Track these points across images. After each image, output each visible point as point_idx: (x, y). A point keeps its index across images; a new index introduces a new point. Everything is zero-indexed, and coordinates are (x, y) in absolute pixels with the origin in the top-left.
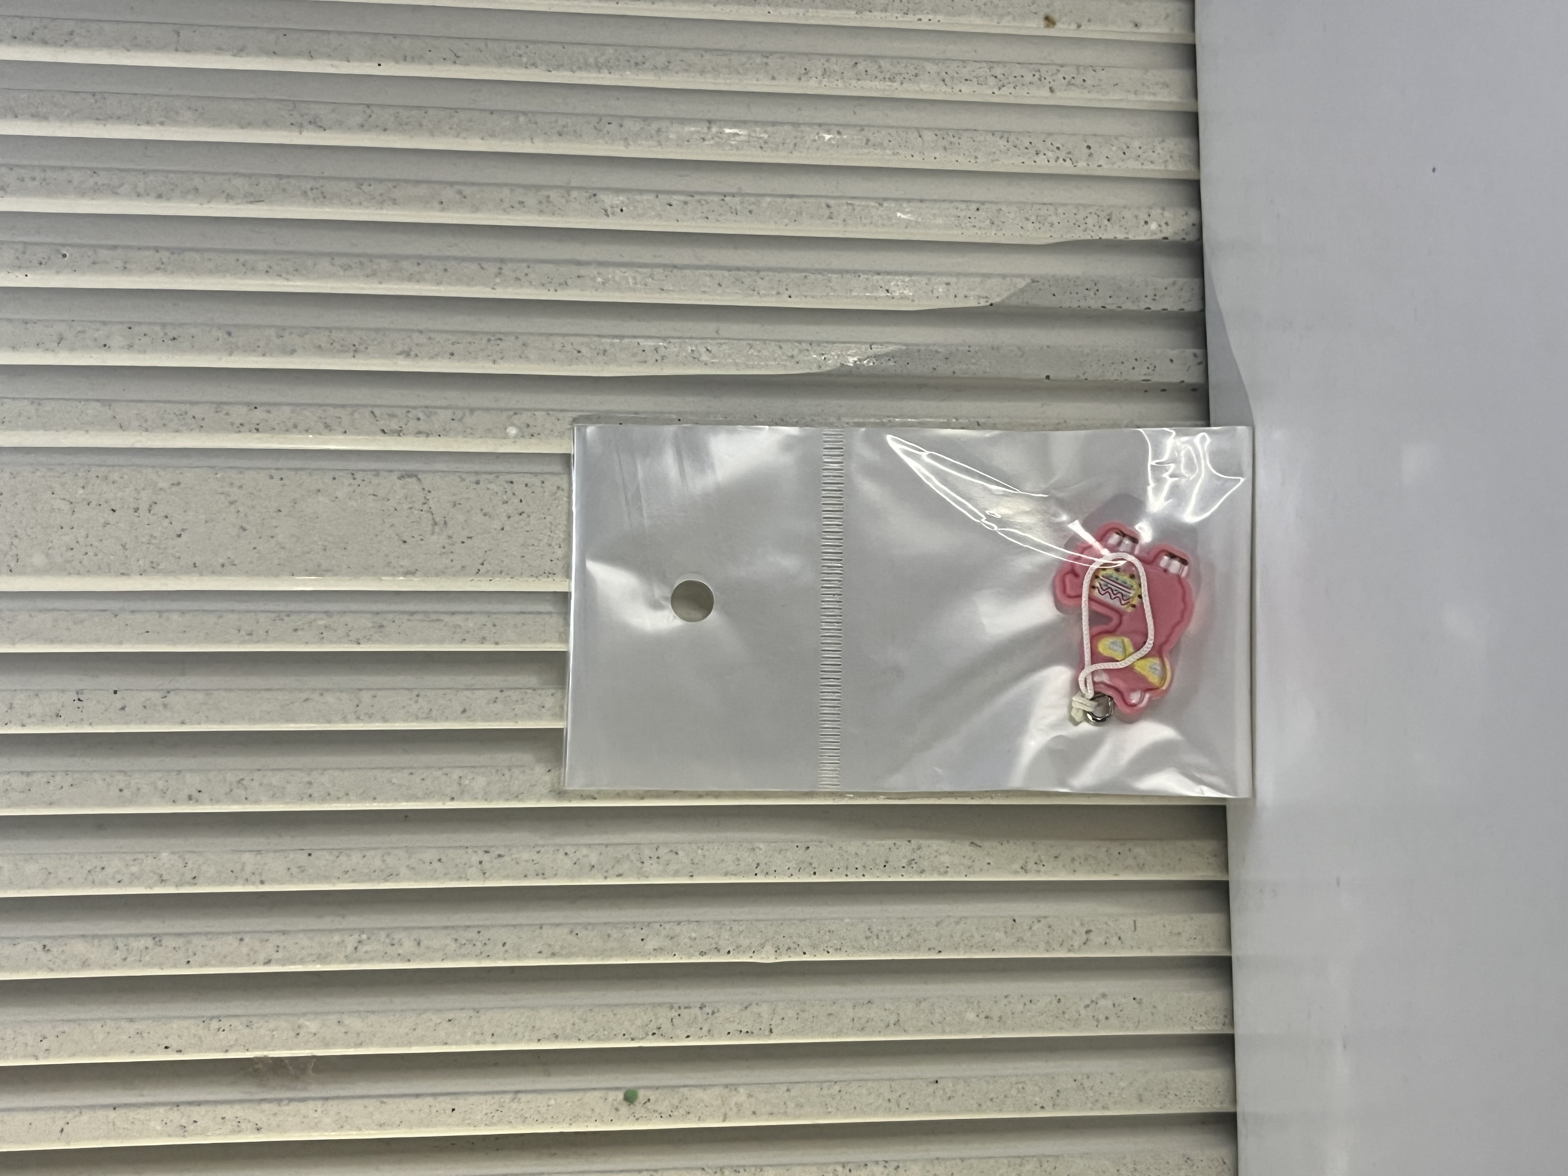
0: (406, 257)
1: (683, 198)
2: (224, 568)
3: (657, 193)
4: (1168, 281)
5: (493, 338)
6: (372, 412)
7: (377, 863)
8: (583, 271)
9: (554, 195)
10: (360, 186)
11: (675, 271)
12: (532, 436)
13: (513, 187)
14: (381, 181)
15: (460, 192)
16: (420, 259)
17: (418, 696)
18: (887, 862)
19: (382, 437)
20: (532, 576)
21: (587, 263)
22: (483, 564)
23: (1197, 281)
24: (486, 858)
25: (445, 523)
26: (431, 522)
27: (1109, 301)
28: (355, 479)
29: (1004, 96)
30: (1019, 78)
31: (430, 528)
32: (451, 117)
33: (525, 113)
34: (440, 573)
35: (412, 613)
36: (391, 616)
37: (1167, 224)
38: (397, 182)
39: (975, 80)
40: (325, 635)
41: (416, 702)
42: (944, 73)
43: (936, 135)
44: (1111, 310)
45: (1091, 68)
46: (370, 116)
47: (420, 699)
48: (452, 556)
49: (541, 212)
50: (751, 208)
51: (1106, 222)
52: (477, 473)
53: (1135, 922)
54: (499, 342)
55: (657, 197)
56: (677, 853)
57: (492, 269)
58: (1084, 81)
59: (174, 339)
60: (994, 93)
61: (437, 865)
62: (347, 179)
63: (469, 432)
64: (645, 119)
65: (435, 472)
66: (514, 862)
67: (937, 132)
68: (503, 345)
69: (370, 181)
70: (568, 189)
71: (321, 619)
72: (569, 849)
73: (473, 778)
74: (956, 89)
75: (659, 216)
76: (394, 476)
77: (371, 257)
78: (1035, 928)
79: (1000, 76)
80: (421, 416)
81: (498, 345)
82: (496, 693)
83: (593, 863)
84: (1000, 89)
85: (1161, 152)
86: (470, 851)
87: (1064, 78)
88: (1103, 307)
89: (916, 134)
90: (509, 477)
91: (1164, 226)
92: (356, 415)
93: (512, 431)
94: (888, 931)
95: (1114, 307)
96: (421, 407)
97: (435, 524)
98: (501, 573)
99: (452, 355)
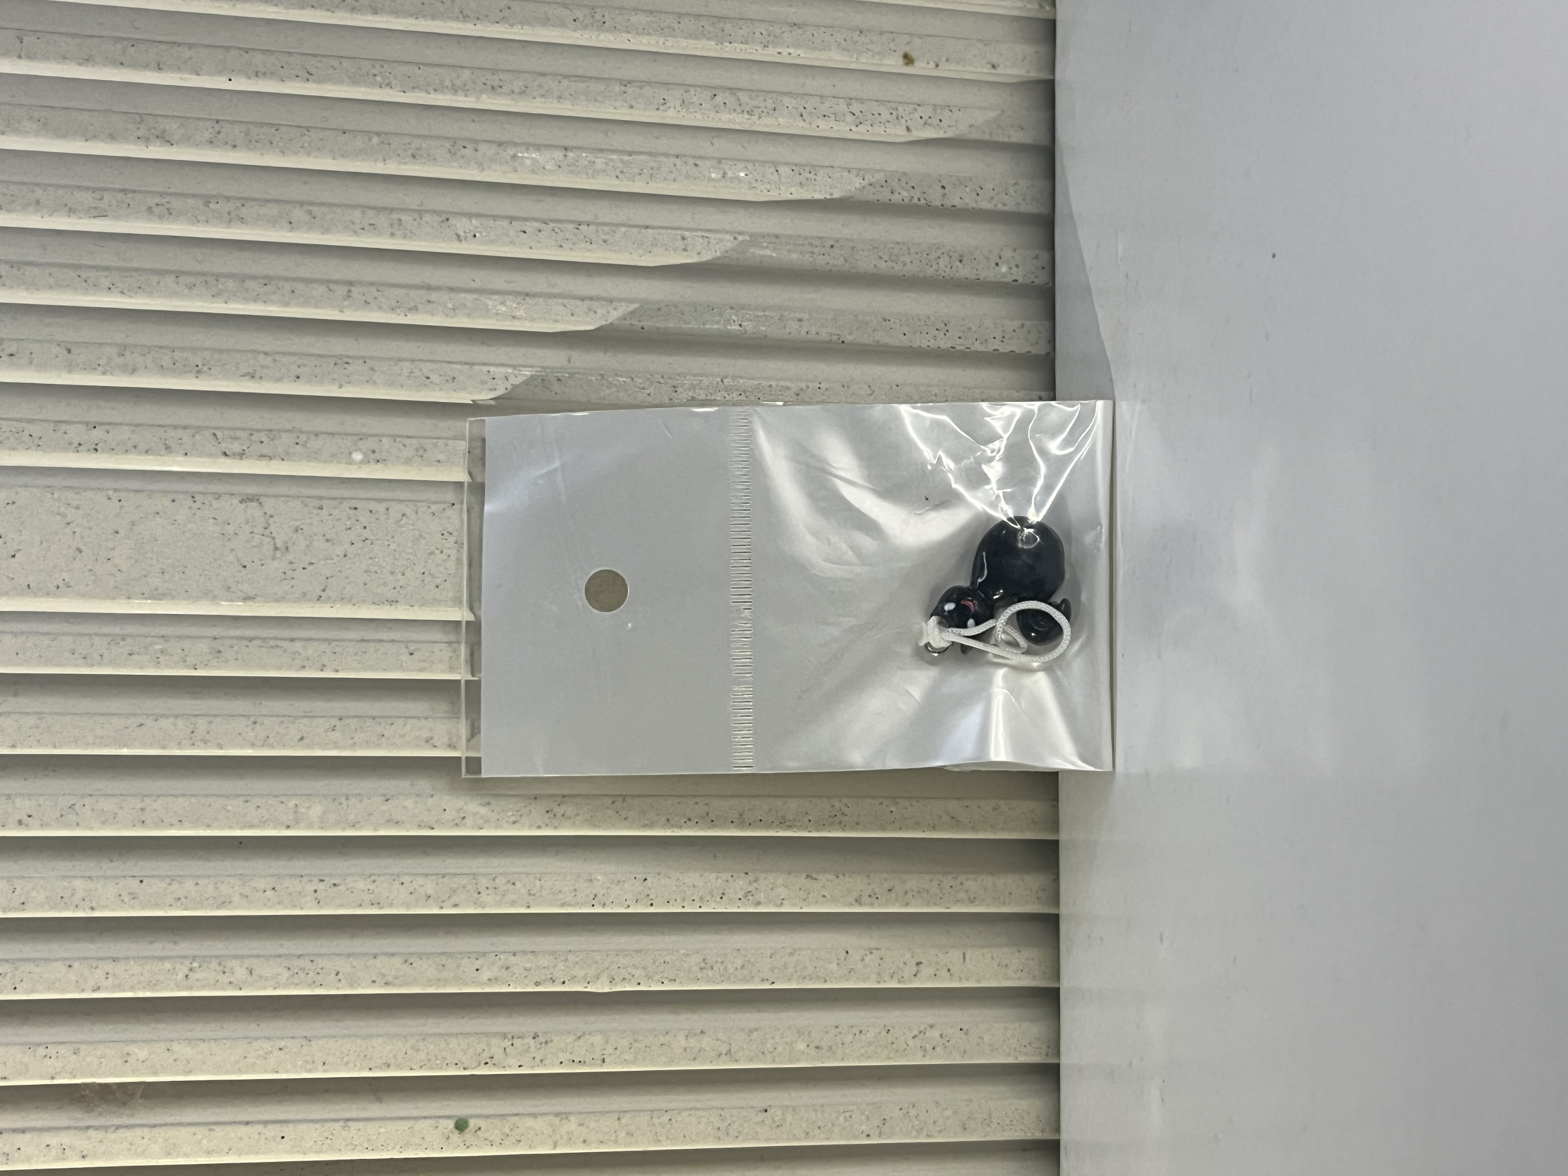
0: (254, 277)
1: (537, 225)
2: (58, 590)
3: (512, 219)
4: (1016, 324)
5: (339, 361)
6: (214, 435)
7: (210, 890)
8: (434, 296)
9: (405, 217)
10: (207, 204)
11: (528, 299)
12: (378, 461)
13: (364, 208)
14: (228, 199)
15: (310, 213)
16: (267, 280)
17: (255, 723)
18: (723, 894)
19: (223, 460)
20: (374, 603)
21: (438, 289)
22: (324, 590)
23: (1047, 323)
24: (321, 886)
25: (287, 549)
26: (272, 547)
27: (959, 341)
28: (195, 502)
29: (861, 132)
30: (876, 115)
31: (271, 553)
32: (303, 135)
33: (378, 134)
34: (280, 599)
35: (251, 640)
36: (228, 642)
37: (1017, 266)
38: (244, 201)
39: (833, 117)
40: (161, 659)
41: (253, 729)
42: (801, 109)
43: (793, 170)
44: (960, 351)
45: (947, 108)
46: (219, 133)
47: (257, 726)
48: (292, 582)
49: (392, 235)
50: (605, 237)
51: (958, 264)
52: (320, 498)
53: (964, 954)
54: (346, 366)
55: (511, 223)
56: (514, 884)
57: (342, 290)
58: (941, 121)
59: (12, 355)
60: (851, 130)
61: (270, 893)
62: (194, 196)
63: (314, 456)
64: (500, 144)
65: (277, 496)
66: (349, 892)
67: (794, 168)
68: (350, 368)
69: (217, 198)
70: (421, 213)
71: (157, 643)
72: (406, 879)
73: (310, 807)
74: (814, 126)
75: (512, 243)
76: (235, 501)
77: (217, 277)
78: (868, 959)
79: (858, 113)
80: (264, 439)
81: (345, 369)
82: (334, 721)
83: (429, 892)
84: (857, 126)
85: (1013, 194)
86: (305, 879)
87: (921, 118)
88: (952, 347)
89: (773, 170)
90: (354, 504)
91: (1014, 268)
92: (198, 437)
93: (358, 456)
94: (722, 962)
95: (963, 348)
96: (264, 430)
97: (276, 549)
98: (343, 599)
99: (298, 377)
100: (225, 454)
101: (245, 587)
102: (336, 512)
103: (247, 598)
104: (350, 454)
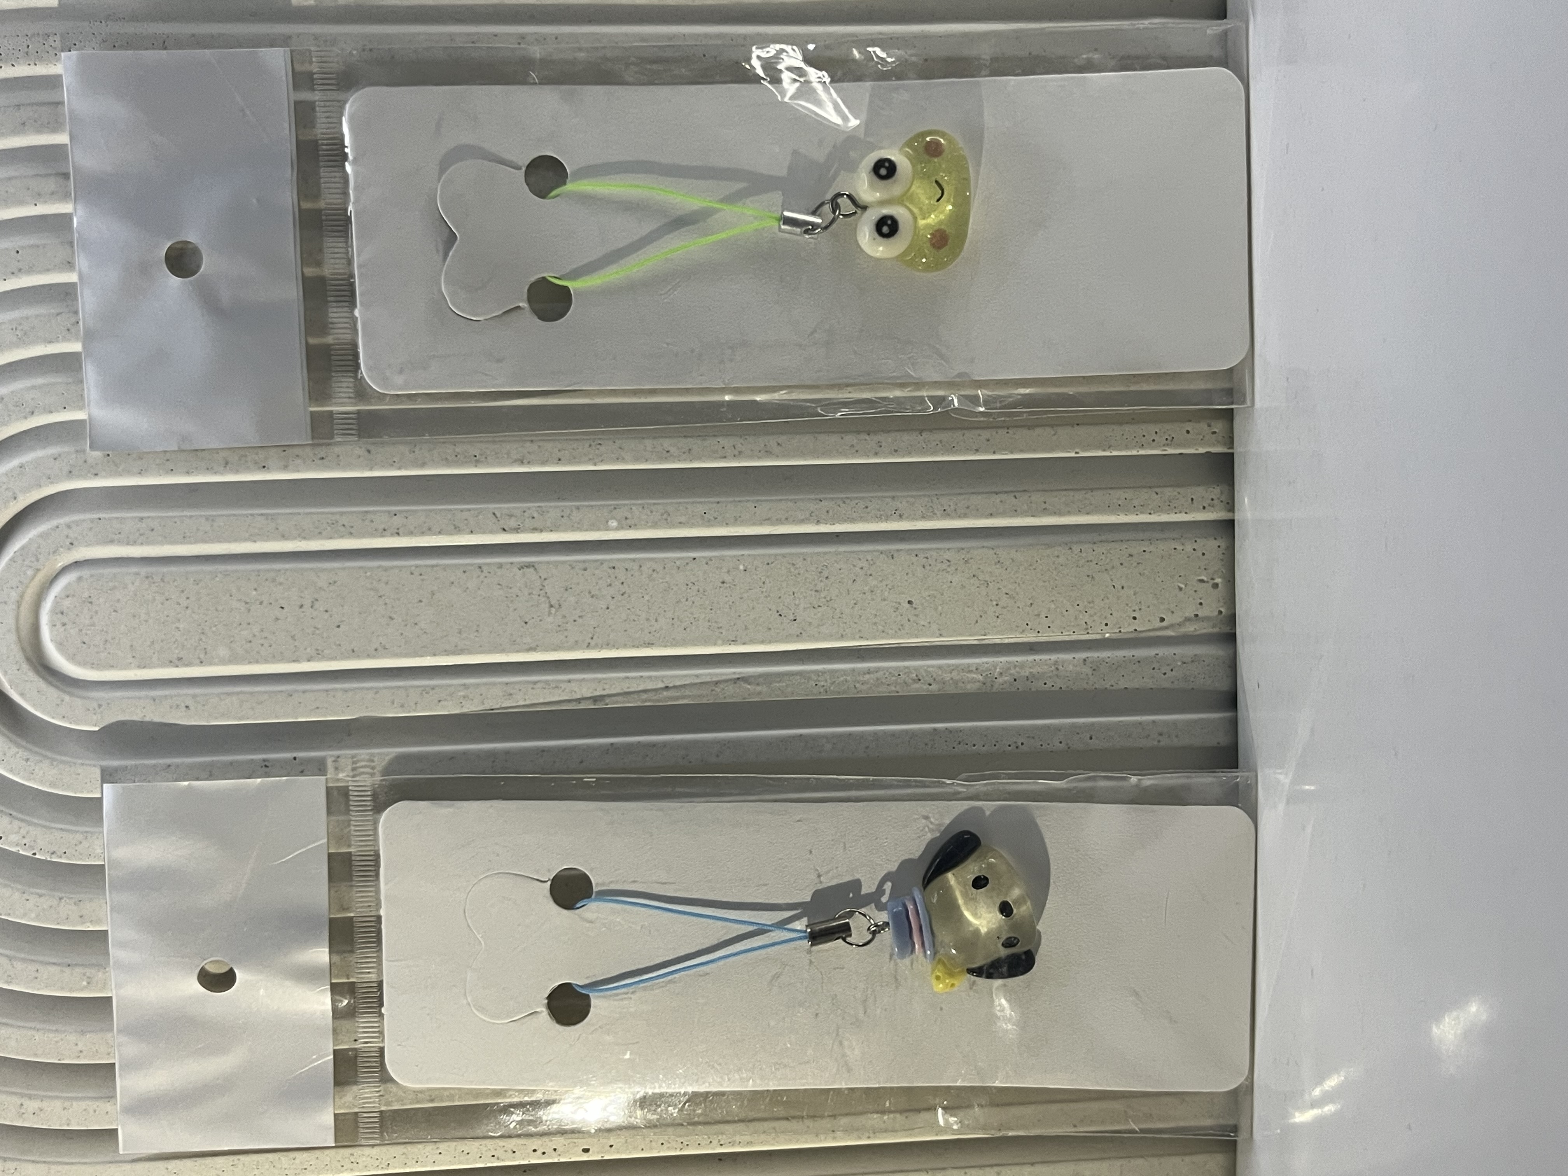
2: (375, 654)
12: (630, 524)
19: (502, 533)
22: (592, 638)
25: (560, 605)
26: (547, 605)
28: (482, 572)
31: (547, 610)
34: (556, 648)
36: (517, 687)
40: (464, 703)
48: (566, 633)
52: (584, 563)
54: (598, 446)
65: (549, 563)
76: (515, 570)
80: (535, 515)
93: (614, 524)
97: (551, 606)
98: (608, 645)
99: (560, 460)
100: (504, 530)
101: (528, 640)
102: (597, 572)
103: (530, 649)
104: (607, 522)
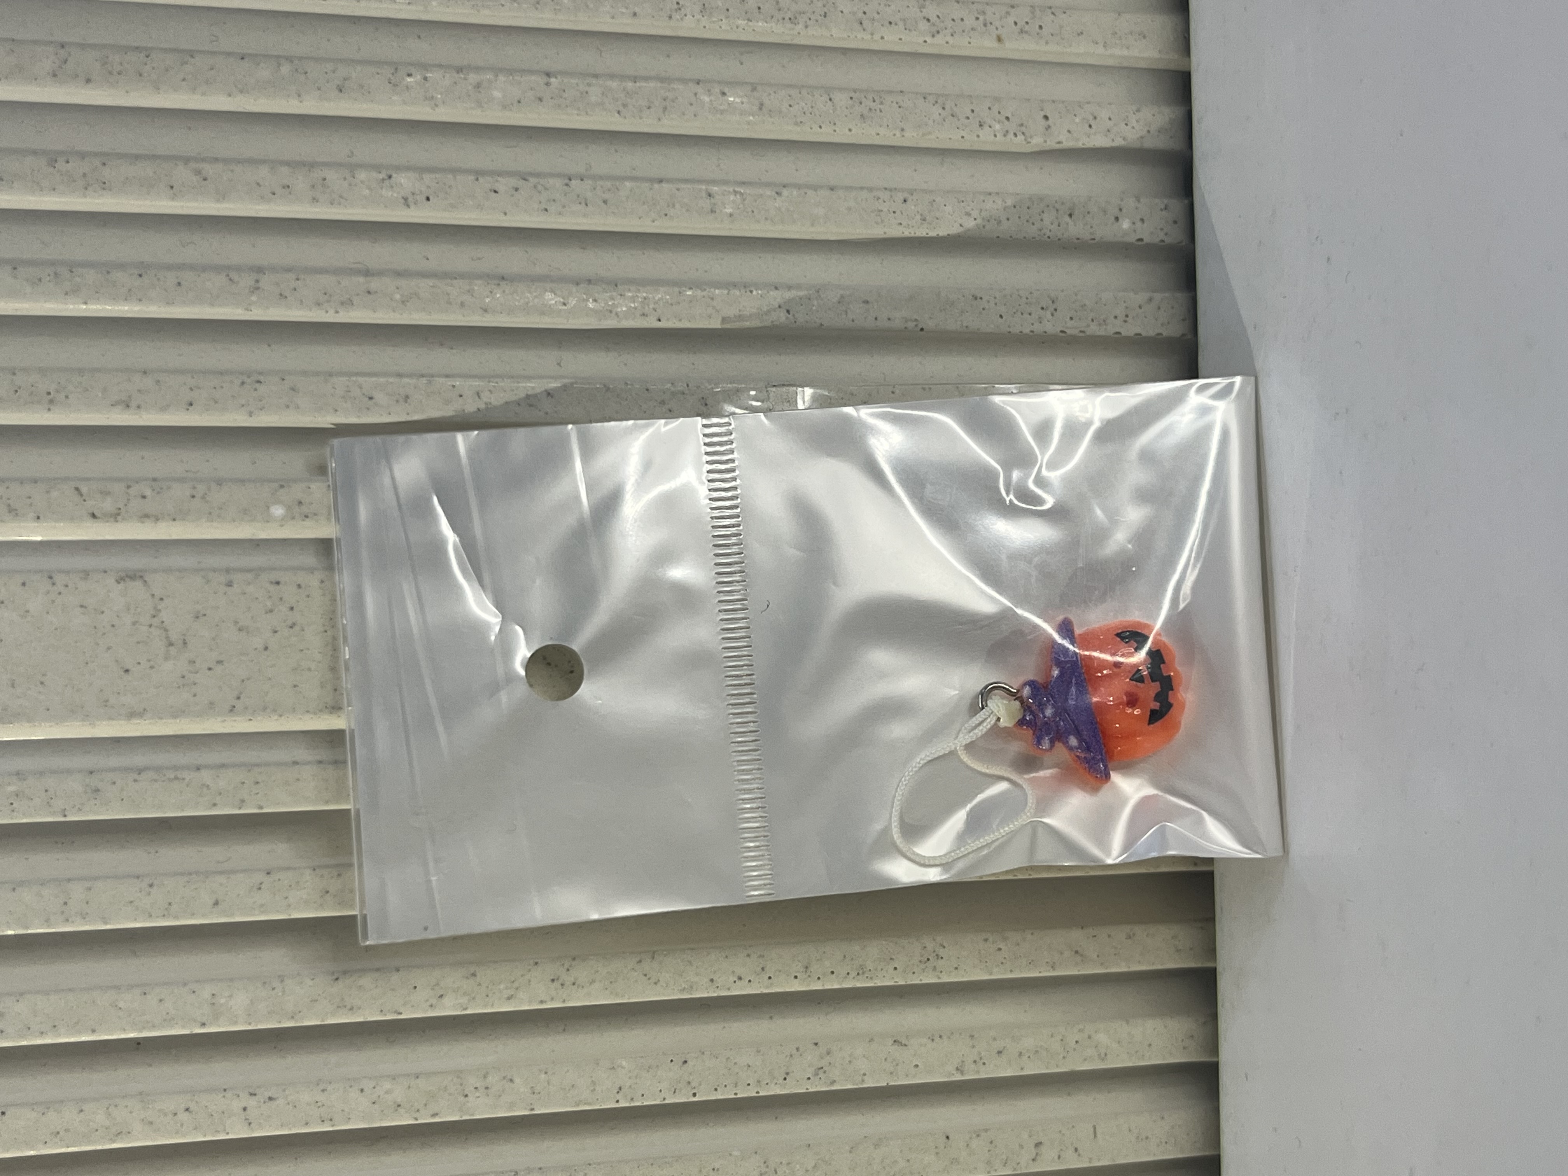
0: (122, 266)
1: (513, 182)
3: (478, 174)
4: (1141, 297)
5: (248, 381)
6: (77, 489)
7: (100, 1118)
8: (375, 284)
9: (331, 175)
10: (52, 162)
11: (503, 283)
12: (307, 517)
13: (274, 164)
14: (83, 155)
15: (198, 172)
16: (142, 269)
17: (151, 886)
18: (787, 1074)
19: (90, 523)
20: (308, 712)
21: (380, 273)
22: (238, 698)
23: (1182, 297)
24: (252, 1102)
25: (185, 643)
26: (164, 642)
27: (1070, 323)
28: (54, 584)
29: (939, 44)
30: (958, 21)
31: (163, 650)
32: (185, 63)
33: (289, 59)
34: (177, 713)
35: (140, 771)
36: (109, 776)
37: (1142, 220)
38: (105, 158)
39: (901, 24)
40: (15, 803)
41: (149, 894)
42: (860, 15)
43: (851, 98)
44: (1071, 336)
45: (1049, 11)
46: (65, 62)
47: (154, 890)
48: (194, 689)
49: (315, 200)
50: (606, 196)
51: (1067, 219)
52: (228, 571)
53: (1095, 1127)
54: (257, 385)
55: (477, 179)
56: (511, 1080)
57: (247, 281)
58: (1041, 27)
60: (925, 42)
61: (183, 1116)
62: (35, 153)
63: (217, 512)
64: (459, 70)
65: (168, 570)
66: (291, 1107)
67: (852, 95)
68: (262, 388)
69: (68, 155)
70: (353, 168)
71: (9, 783)
72: (368, 1085)
73: (231, 996)
74: (877, 37)
75: (480, 207)
76: (111, 581)
77: (72, 266)
78: (975, 1144)
79: (934, 19)
80: (148, 492)
81: (256, 390)
82: (260, 877)
83: (399, 1100)
84: (933, 36)
85: (1135, 124)
86: (229, 1094)
87: (1016, 23)
88: (1062, 332)
89: (825, 98)
90: (274, 576)
91: (1139, 224)
92: (55, 494)
93: (278, 511)
94: (789, 1164)
95: (1075, 332)
96: (146, 480)
97: (171, 644)
98: (265, 709)
99: (191, 404)
100: (94, 516)
101: (129, 700)
102: (251, 589)
103: (132, 715)
104: (268, 508)
